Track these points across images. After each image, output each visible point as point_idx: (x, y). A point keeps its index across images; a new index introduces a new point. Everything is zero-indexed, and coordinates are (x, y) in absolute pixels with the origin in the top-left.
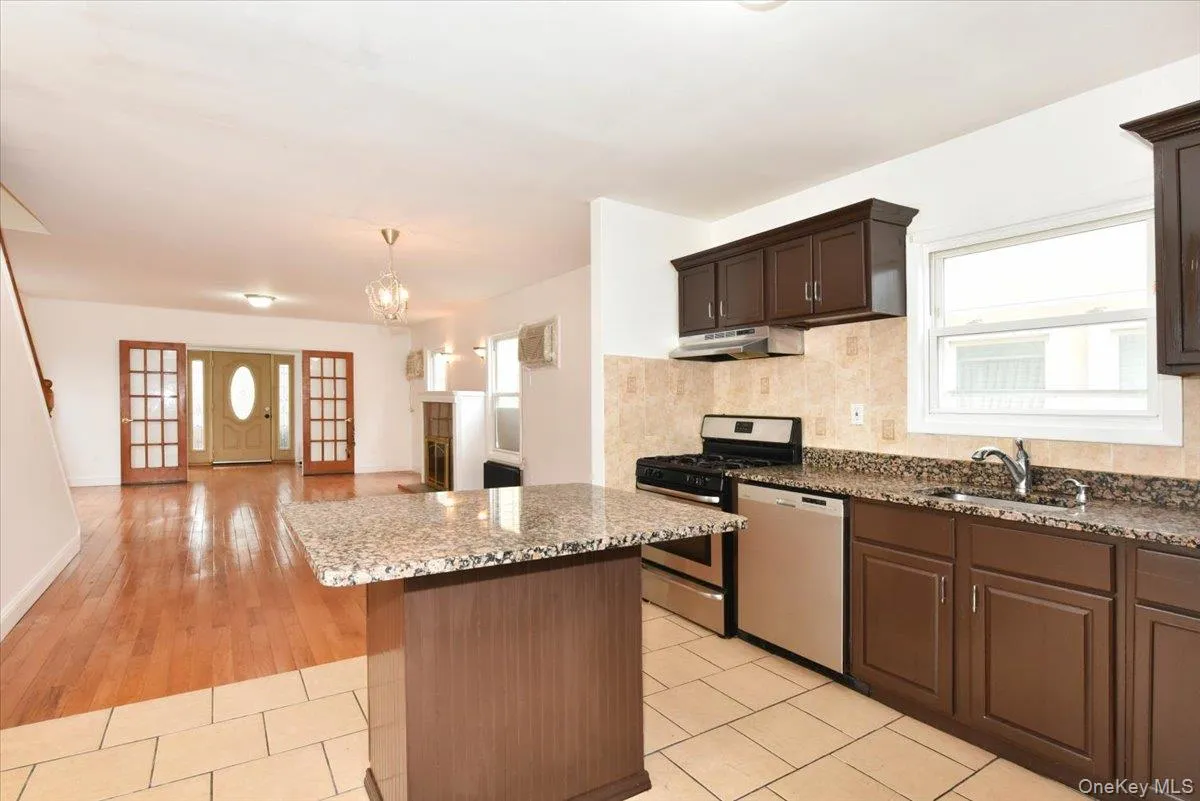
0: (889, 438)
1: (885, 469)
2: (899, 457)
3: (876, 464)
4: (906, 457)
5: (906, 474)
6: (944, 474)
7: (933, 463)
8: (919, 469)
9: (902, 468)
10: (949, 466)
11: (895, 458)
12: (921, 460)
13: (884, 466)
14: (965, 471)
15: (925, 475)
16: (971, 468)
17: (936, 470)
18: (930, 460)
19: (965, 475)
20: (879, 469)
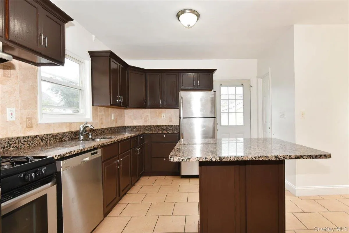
0: (29, 127)
1: (32, 144)
2: (38, 136)
3: (27, 141)
4: (41, 135)
5: (42, 143)
6: (55, 139)
7: (51, 136)
8: (46, 140)
9: (40, 141)
10: (56, 136)
11: (36, 136)
12: (47, 135)
13: (31, 142)
14: (61, 136)
15: (48, 141)
16: (62, 135)
17: (52, 139)
18: (50, 134)
19: (61, 138)
20: (29, 145)
